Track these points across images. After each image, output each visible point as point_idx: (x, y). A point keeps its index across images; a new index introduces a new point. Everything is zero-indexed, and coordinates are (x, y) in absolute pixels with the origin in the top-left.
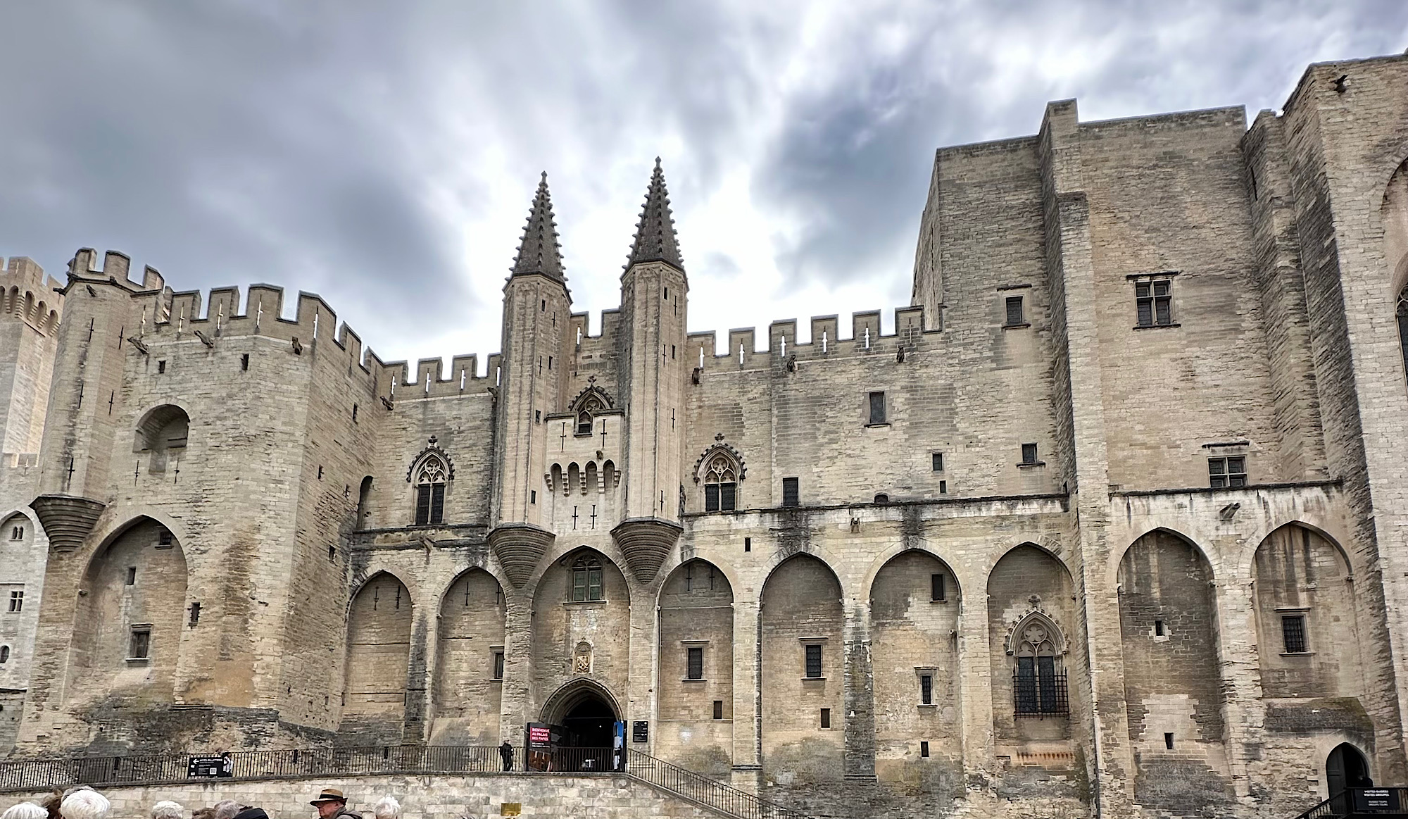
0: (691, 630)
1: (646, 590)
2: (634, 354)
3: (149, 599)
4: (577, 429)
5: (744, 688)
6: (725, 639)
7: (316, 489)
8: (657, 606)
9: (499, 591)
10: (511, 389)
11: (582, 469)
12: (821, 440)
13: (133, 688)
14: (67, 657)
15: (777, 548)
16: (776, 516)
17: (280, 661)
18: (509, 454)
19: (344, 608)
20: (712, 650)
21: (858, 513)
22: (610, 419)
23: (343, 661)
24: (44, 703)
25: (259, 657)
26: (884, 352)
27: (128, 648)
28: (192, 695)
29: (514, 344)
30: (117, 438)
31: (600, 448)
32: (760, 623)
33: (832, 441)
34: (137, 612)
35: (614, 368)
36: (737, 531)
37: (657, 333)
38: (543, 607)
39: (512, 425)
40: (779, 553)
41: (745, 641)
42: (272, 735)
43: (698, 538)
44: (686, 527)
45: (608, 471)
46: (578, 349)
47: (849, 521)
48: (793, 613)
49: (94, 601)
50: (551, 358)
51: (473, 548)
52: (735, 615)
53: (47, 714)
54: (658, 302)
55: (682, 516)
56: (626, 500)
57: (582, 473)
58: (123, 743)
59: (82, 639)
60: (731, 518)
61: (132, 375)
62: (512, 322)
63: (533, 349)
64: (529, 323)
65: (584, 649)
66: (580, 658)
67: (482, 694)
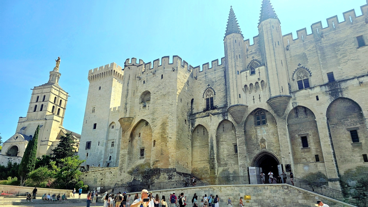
0: (301, 130)
1: (282, 119)
2: (266, 47)
3: (144, 140)
4: (251, 73)
5: (326, 149)
6: (315, 132)
7: (181, 105)
8: (286, 124)
9: (233, 126)
10: (229, 67)
11: (254, 84)
12: (339, 57)
13: (141, 165)
14: (127, 158)
15: (329, 97)
16: (327, 86)
17: (175, 153)
18: (231, 85)
19: (190, 136)
20: (310, 136)
21: (361, 79)
22: (261, 68)
23: (191, 152)
24: (122, 171)
25: (170, 153)
26: (359, 22)
27: (139, 154)
28: (155, 166)
29: (228, 54)
30: (135, 101)
31: (259, 77)
32: (328, 125)
33: (344, 57)
34: (141, 144)
35: (259, 52)
36: (312, 94)
37: (272, 39)
38: (247, 129)
39: (231, 76)
40: (331, 98)
41: (323, 132)
42: (175, 176)
43: (298, 99)
44: (292, 96)
45: (262, 83)
46: (247, 50)
47: (358, 83)
48: (341, 119)
49: (132, 143)
50: (240, 55)
51: (224, 114)
52: (317, 123)
53: (123, 173)
54: (271, 30)
55: (290, 92)
56: (270, 91)
57: (254, 86)
58: (140, 181)
59: (130, 153)
60: (309, 90)
61: (138, 85)
62: (227, 48)
63: (234, 54)
64: (232, 47)
65: (263, 141)
66: (262, 144)
67: (232, 159)
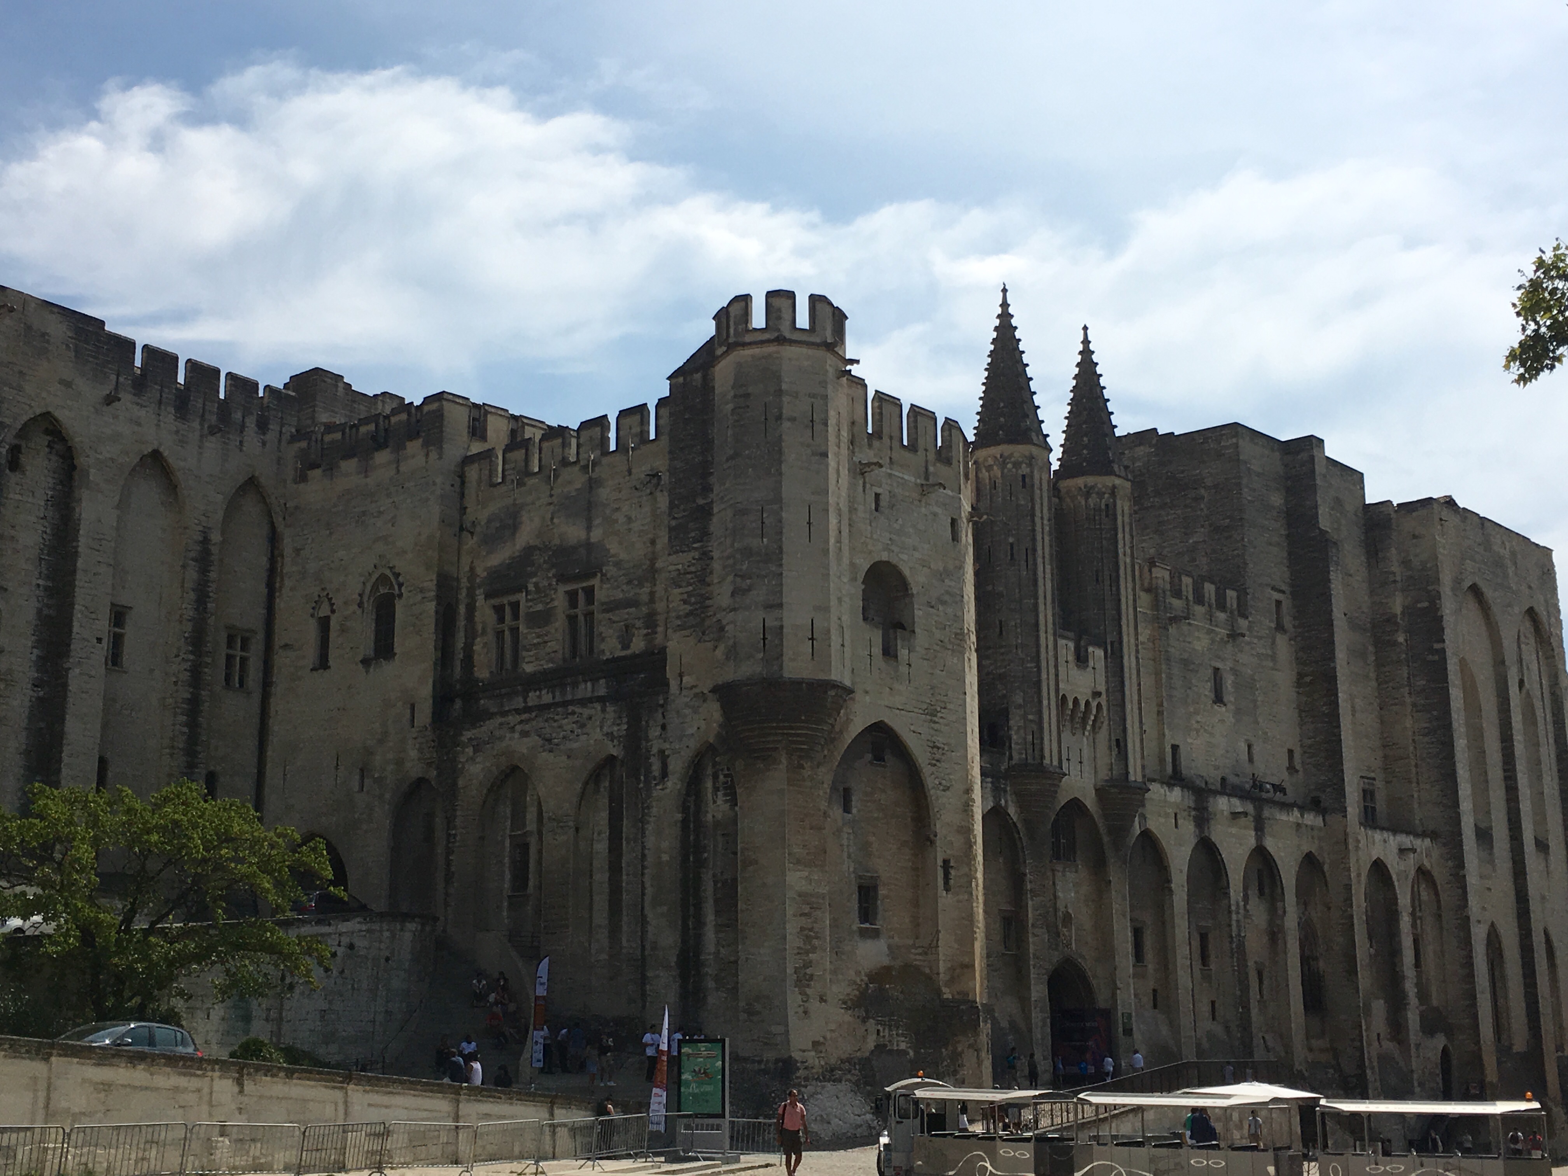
1: (1119, 860)
4: (1075, 656)
5: (1184, 978)
8: (1127, 880)
11: (1083, 706)
12: (1190, 708)
15: (1193, 828)
20: (1148, 931)
22: (1096, 652)
26: (1219, 626)
27: (856, 910)
31: (1093, 686)
32: (1187, 908)
34: (861, 857)
36: (1169, 805)
40: (1194, 834)
41: (1181, 927)
43: (1147, 806)
52: (1175, 898)
56: (1118, 756)
57: (1082, 713)
60: (1166, 788)
65: (1067, 917)
66: (1065, 930)
67: (996, 971)
